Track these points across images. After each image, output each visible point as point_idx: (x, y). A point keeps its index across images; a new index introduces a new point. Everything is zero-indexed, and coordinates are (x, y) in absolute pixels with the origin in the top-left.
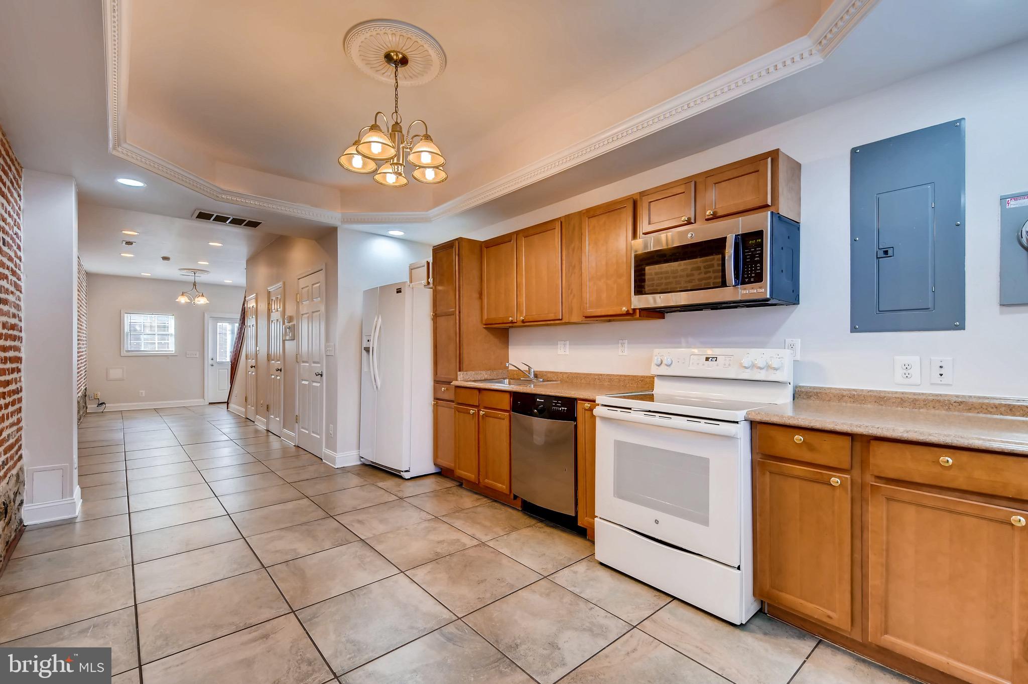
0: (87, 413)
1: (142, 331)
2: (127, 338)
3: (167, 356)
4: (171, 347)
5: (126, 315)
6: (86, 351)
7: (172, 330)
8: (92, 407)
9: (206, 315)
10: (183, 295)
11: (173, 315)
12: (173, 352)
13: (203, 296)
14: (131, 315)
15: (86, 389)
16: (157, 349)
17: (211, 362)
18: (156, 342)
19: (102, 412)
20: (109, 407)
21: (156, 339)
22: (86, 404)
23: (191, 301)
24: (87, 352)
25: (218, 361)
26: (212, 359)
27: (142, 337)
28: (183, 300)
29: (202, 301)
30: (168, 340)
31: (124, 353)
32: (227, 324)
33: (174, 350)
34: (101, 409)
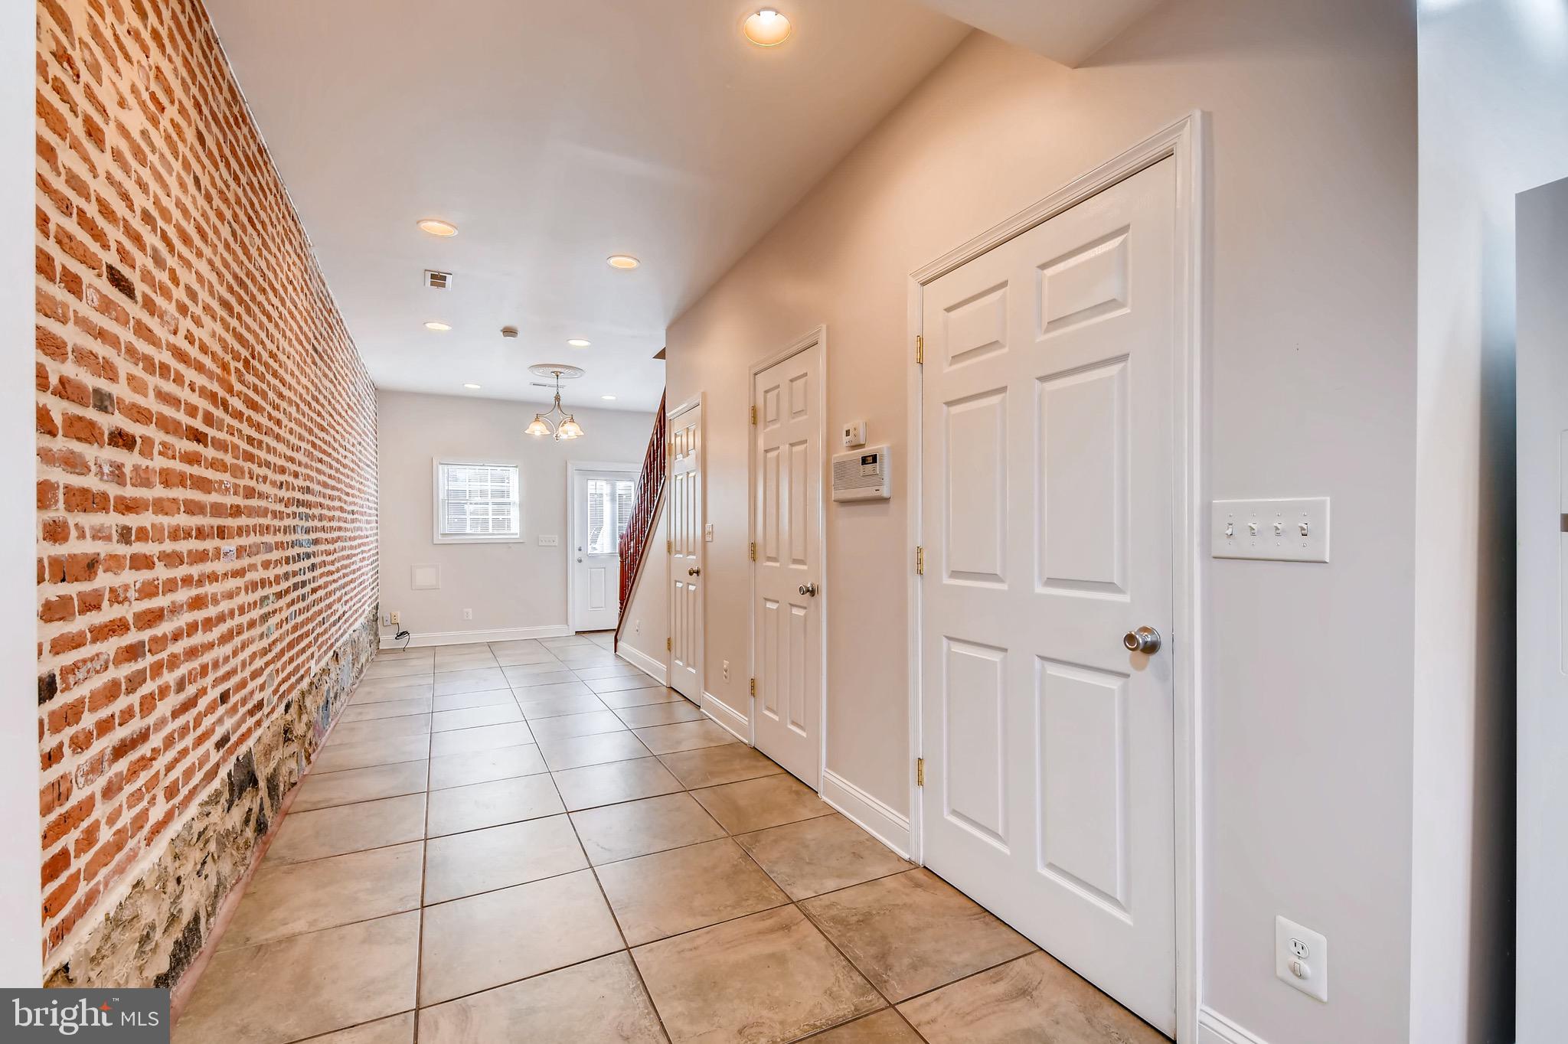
0: (379, 652)
1: (467, 498)
2: (444, 509)
3: (506, 544)
4: (515, 528)
5: (440, 467)
6: (377, 534)
7: (515, 496)
8: (387, 639)
9: (569, 465)
10: (537, 419)
11: (516, 467)
12: (518, 536)
13: (572, 420)
14: (449, 467)
15: (377, 608)
16: (491, 531)
17: (578, 555)
18: (490, 517)
19: (404, 649)
20: (416, 639)
21: (490, 513)
22: (376, 635)
23: (553, 433)
24: (378, 537)
25: (589, 552)
26: (580, 550)
27: (469, 508)
28: (537, 429)
29: (570, 431)
30: (509, 514)
31: (438, 539)
32: (604, 483)
33: (518, 532)
34: (402, 643)
